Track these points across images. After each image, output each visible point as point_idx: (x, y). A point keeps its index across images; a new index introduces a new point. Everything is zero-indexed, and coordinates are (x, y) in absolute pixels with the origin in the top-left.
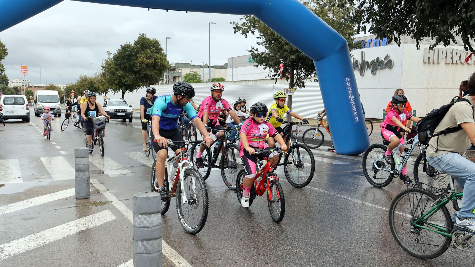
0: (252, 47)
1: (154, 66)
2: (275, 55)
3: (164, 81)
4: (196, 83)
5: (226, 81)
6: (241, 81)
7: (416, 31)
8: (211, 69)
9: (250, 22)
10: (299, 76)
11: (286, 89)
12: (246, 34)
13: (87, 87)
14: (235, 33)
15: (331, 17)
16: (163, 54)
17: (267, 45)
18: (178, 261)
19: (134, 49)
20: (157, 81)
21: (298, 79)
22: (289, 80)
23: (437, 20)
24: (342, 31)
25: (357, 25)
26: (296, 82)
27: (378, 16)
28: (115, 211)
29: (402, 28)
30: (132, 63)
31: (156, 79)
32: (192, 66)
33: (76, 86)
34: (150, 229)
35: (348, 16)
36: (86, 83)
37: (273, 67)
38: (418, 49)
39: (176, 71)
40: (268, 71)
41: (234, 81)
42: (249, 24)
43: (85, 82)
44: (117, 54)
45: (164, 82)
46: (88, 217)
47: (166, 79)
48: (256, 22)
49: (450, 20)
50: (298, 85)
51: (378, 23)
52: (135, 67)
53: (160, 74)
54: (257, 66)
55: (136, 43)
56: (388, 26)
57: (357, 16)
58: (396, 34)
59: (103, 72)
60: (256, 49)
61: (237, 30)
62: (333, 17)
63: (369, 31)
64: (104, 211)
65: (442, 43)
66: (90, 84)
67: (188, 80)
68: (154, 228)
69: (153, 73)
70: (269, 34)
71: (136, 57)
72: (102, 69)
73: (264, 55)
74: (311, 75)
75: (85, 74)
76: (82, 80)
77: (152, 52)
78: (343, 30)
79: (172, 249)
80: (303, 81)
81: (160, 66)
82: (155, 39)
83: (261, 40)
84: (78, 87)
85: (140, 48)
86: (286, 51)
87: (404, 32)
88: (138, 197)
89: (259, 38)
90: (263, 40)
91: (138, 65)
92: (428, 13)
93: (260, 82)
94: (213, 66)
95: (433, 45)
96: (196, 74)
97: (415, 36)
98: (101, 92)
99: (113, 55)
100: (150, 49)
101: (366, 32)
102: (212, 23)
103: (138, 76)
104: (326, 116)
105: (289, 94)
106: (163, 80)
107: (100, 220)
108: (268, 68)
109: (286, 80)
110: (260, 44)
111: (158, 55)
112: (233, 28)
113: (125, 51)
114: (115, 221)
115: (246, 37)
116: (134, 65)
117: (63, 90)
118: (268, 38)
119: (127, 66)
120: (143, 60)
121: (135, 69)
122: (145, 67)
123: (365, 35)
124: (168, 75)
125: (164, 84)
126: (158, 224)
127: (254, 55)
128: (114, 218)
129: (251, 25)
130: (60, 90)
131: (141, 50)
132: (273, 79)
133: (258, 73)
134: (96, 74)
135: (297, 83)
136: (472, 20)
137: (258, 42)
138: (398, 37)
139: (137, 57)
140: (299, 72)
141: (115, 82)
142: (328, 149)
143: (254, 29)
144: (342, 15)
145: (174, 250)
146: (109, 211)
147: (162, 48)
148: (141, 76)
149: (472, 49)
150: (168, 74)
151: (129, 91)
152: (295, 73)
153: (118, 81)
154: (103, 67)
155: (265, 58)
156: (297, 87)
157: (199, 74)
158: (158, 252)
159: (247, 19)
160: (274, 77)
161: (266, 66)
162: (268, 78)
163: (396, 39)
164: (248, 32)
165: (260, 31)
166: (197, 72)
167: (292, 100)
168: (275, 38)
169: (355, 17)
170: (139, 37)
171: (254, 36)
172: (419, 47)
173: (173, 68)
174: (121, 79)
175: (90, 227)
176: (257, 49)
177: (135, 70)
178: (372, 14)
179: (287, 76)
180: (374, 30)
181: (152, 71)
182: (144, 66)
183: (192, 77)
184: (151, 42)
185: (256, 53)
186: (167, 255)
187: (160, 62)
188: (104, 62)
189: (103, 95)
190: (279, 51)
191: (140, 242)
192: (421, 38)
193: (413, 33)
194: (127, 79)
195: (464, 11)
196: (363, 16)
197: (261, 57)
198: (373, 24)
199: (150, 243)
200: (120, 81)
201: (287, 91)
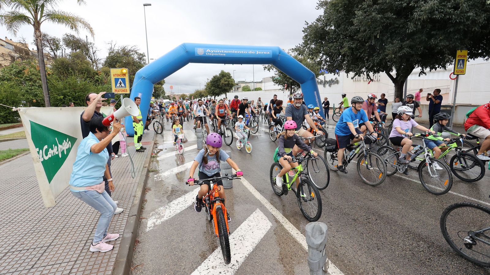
0: (272, 76)
1: (228, 85)
2: (283, 80)
4: (248, 91)
5: (262, 90)
6: (269, 90)
8: (255, 83)
12: (269, 70)
14: (264, 70)
16: (232, 79)
19: (219, 77)
20: (229, 91)
22: (290, 91)
29: (340, 68)
33: (194, 94)
37: (282, 85)
38: (348, 78)
39: (238, 85)
40: (281, 87)
41: (265, 90)
43: (198, 93)
44: (211, 80)
47: (234, 89)
54: (275, 85)
55: (220, 74)
57: (319, 63)
59: (205, 88)
60: (274, 77)
65: (357, 76)
67: (244, 89)
69: (228, 88)
71: (220, 81)
83: (276, 73)
86: (288, 78)
91: (221, 85)
100: (226, 77)
103: (221, 89)
111: (230, 80)
113: (215, 78)
116: (219, 85)
118: (279, 72)
119: (216, 85)
120: (223, 82)
122: (224, 85)
124: (235, 87)
127: (274, 80)
131: (222, 77)
141: (211, 92)
149: (370, 79)
151: (217, 96)
152: (292, 88)
154: (205, 86)
155: (279, 81)
160: (282, 90)
163: (337, 73)
165: (276, 69)
170: (221, 72)
171: (273, 71)
177: (220, 87)
178: (326, 61)
187: (231, 83)
194: (216, 91)
197: (277, 81)
200: (213, 92)
201: (289, 96)
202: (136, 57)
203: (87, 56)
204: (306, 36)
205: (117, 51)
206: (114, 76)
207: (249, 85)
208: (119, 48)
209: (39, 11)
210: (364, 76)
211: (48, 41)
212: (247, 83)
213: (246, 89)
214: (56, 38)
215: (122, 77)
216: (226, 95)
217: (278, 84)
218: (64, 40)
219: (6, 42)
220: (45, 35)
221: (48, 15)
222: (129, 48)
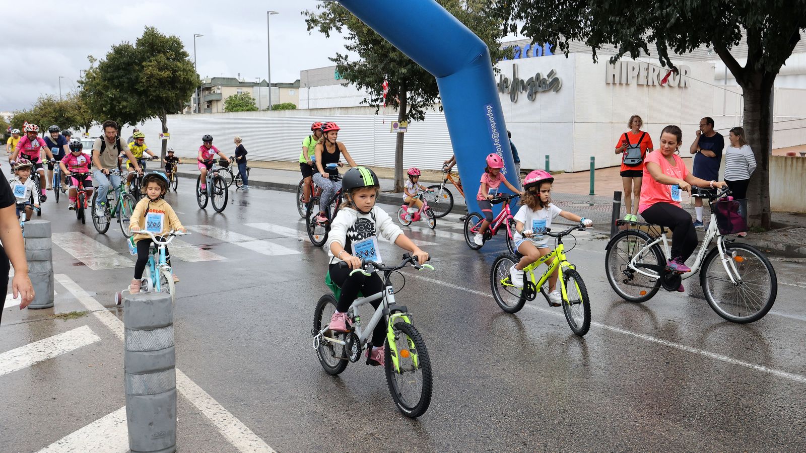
0: (337, 54)
1: (173, 82)
2: (376, 67)
3: (192, 108)
4: (246, 112)
5: (298, 109)
6: (323, 109)
7: (591, 33)
8: (273, 88)
9: (334, 11)
10: (415, 102)
11: (394, 123)
12: (327, 32)
13: (53, 118)
14: (309, 29)
15: (464, 8)
16: (188, 63)
17: (363, 51)
18: (206, 405)
19: (137, 53)
20: (180, 107)
21: (413, 107)
22: (399, 109)
23: (620, 18)
24: (481, 30)
25: (504, 22)
26: (411, 111)
27: (535, 8)
28: (99, 328)
29: (569, 28)
30: (133, 76)
31: (178, 105)
32: (240, 83)
33: (32, 115)
34: (153, 354)
35: (488, 7)
36: (51, 109)
37: (372, 87)
38: (595, 62)
39: (212, 92)
40: (365, 93)
41: (310, 109)
42: (333, 15)
43: (49, 108)
44: (106, 61)
45: (192, 110)
46: (49, 338)
47: (195, 105)
48: (343, 13)
49: (639, 19)
50: (413, 116)
51: (535, 20)
52: (139, 83)
53: (183, 96)
54: (346, 85)
55: (140, 43)
56: (549, 26)
57: (502, 7)
58: (562, 39)
59: (81, 92)
60: (344, 57)
61: (312, 25)
62: (468, 9)
63: (522, 32)
64: (79, 328)
65: (629, 53)
66: (58, 112)
67: (233, 107)
68: (161, 353)
69: (171, 94)
70: (365, 32)
71: (139, 67)
72: (79, 87)
73: (357, 67)
74: (433, 101)
75: (49, 95)
76: (44, 104)
77: (168, 59)
78: (483, 29)
79: (197, 387)
80: (420, 109)
81: (184, 82)
82: (174, 37)
83: (351, 43)
84: (36, 117)
85: (147, 52)
86: (393, 60)
87: (574, 35)
88: (133, 302)
89: (349, 38)
90: (355, 42)
91: (144, 80)
92: (607, 7)
93: (354, 111)
94: (276, 84)
95: (615, 57)
96: (246, 97)
97: (589, 42)
98: (78, 126)
99: (99, 63)
100: (164, 53)
101: (517, 33)
102: (273, 13)
103: (144, 99)
104: (456, 166)
105: (399, 131)
106: (189, 107)
107: (72, 342)
108: (364, 87)
109: (394, 108)
110: (351, 48)
111: (179, 64)
112: (306, 21)
113: (120, 55)
114: (98, 344)
115: (328, 36)
116: (137, 80)
117: (8, 122)
118: (363, 39)
119: (124, 82)
120: (152, 72)
121: (139, 87)
122: (156, 84)
123: (515, 39)
124: (199, 99)
125: (192, 113)
126: (168, 344)
127: (341, 67)
128: (97, 338)
129: (334, 18)
130: (3, 122)
131: (148, 54)
132: (373, 106)
133: (351, 97)
134: (69, 95)
135: (412, 113)
136: (670, 20)
137: (348, 45)
138: (564, 43)
139: (143, 67)
140: (415, 95)
141: (104, 109)
142: (460, 219)
143: (341, 23)
144: (480, 6)
145: (200, 388)
146: (88, 328)
147: (186, 52)
148: (149, 99)
149: (670, 65)
150: (198, 96)
151: (129, 125)
152: (408, 97)
153: (109, 106)
154: (82, 83)
155: (360, 71)
156: (412, 119)
157: (252, 97)
158: (169, 390)
159: (329, 7)
160: (374, 103)
161: (360, 85)
162: (364, 104)
163: (561, 45)
164: (330, 28)
165: (350, 27)
166: (249, 93)
167: (403, 140)
168: (375, 40)
169: (500, 9)
170: (146, 33)
171: (341, 35)
172: (596, 58)
173: (207, 86)
174: (115, 103)
175: (53, 355)
176: (347, 56)
177: (138, 89)
179: (396, 101)
180: (530, 31)
181: (169, 90)
182: (154, 82)
183: (241, 102)
184: (168, 42)
185: (345, 64)
186: (187, 397)
187: (183, 76)
188: (83, 75)
189: (83, 130)
190: (381, 62)
191: (137, 376)
192: (600, 45)
193: (587, 37)
194: (124, 103)
195: (658, 7)
196: (513, 8)
197: (352, 70)
198: (527, 21)
199: (155, 376)
200: (113, 108)
201: (395, 126)
210: (650, 59)
216: (164, 122)
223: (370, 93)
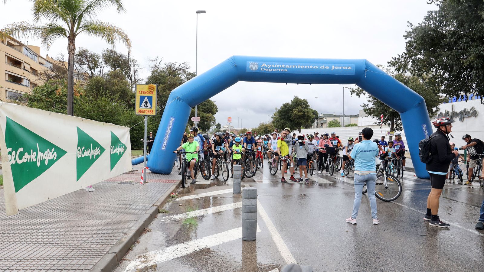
0: (364, 104)
1: (303, 116)
11: (388, 132)
14: (351, 94)
16: (309, 109)
17: (374, 102)
19: (291, 106)
21: (397, 125)
22: (390, 126)
26: (396, 127)
30: (289, 115)
37: (378, 117)
39: (323, 119)
44: (280, 109)
47: (316, 125)
50: (396, 129)
54: (367, 116)
55: (292, 102)
59: (272, 121)
60: (367, 105)
61: (353, 93)
66: (265, 128)
67: (331, 125)
69: (302, 121)
73: (372, 109)
76: (261, 126)
77: (302, 108)
81: (308, 116)
82: (305, 99)
83: (370, 99)
85: (295, 105)
89: (368, 97)
91: (293, 116)
96: (337, 121)
99: (278, 110)
100: (301, 106)
105: (390, 135)
108: (375, 117)
110: (370, 101)
112: (350, 91)
113: (285, 107)
115: (360, 97)
116: (291, 116)
119: (286, 117)
120: (296, 113)
121: (291, 119)
124: (318, 122)
137: (368, 100)
139: (293, 111)
147: (309, 105)
148: (295, 123)
152: (395, 121)
154: (273, 118)
155: (373, 111)
160: (379, 124)
162: (375, 124)
164: (360, 94)
170: (294, 98)
171: (365, 96)
173: (321, 117)
176: (368, 105)
181: (302, 120)
182: (297, 117)
184: (302, 101)
185: (367, 108)
187: (307, 113)
188: (273, 115)
197: (370, 110)
202: (184, 78)
203: (126, 76)
204: (410, 42)
205: (161, 69)
206: (140, 93)
207: (340, 120)
208: (165, 66)
209: (76, 23)
211: (86, 58)
212: (335, 116)
213: (334, 124)
214: (96, 54)
215: (149, 95)
217: (372, 115)
218: (104, 56)
219: (46, 60)
220: (85, 51)
221: (86, 26)
222: (177, 66)
223: (377, 120)
